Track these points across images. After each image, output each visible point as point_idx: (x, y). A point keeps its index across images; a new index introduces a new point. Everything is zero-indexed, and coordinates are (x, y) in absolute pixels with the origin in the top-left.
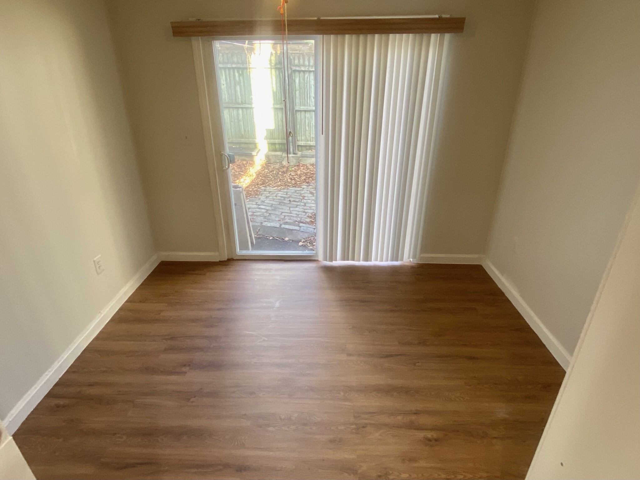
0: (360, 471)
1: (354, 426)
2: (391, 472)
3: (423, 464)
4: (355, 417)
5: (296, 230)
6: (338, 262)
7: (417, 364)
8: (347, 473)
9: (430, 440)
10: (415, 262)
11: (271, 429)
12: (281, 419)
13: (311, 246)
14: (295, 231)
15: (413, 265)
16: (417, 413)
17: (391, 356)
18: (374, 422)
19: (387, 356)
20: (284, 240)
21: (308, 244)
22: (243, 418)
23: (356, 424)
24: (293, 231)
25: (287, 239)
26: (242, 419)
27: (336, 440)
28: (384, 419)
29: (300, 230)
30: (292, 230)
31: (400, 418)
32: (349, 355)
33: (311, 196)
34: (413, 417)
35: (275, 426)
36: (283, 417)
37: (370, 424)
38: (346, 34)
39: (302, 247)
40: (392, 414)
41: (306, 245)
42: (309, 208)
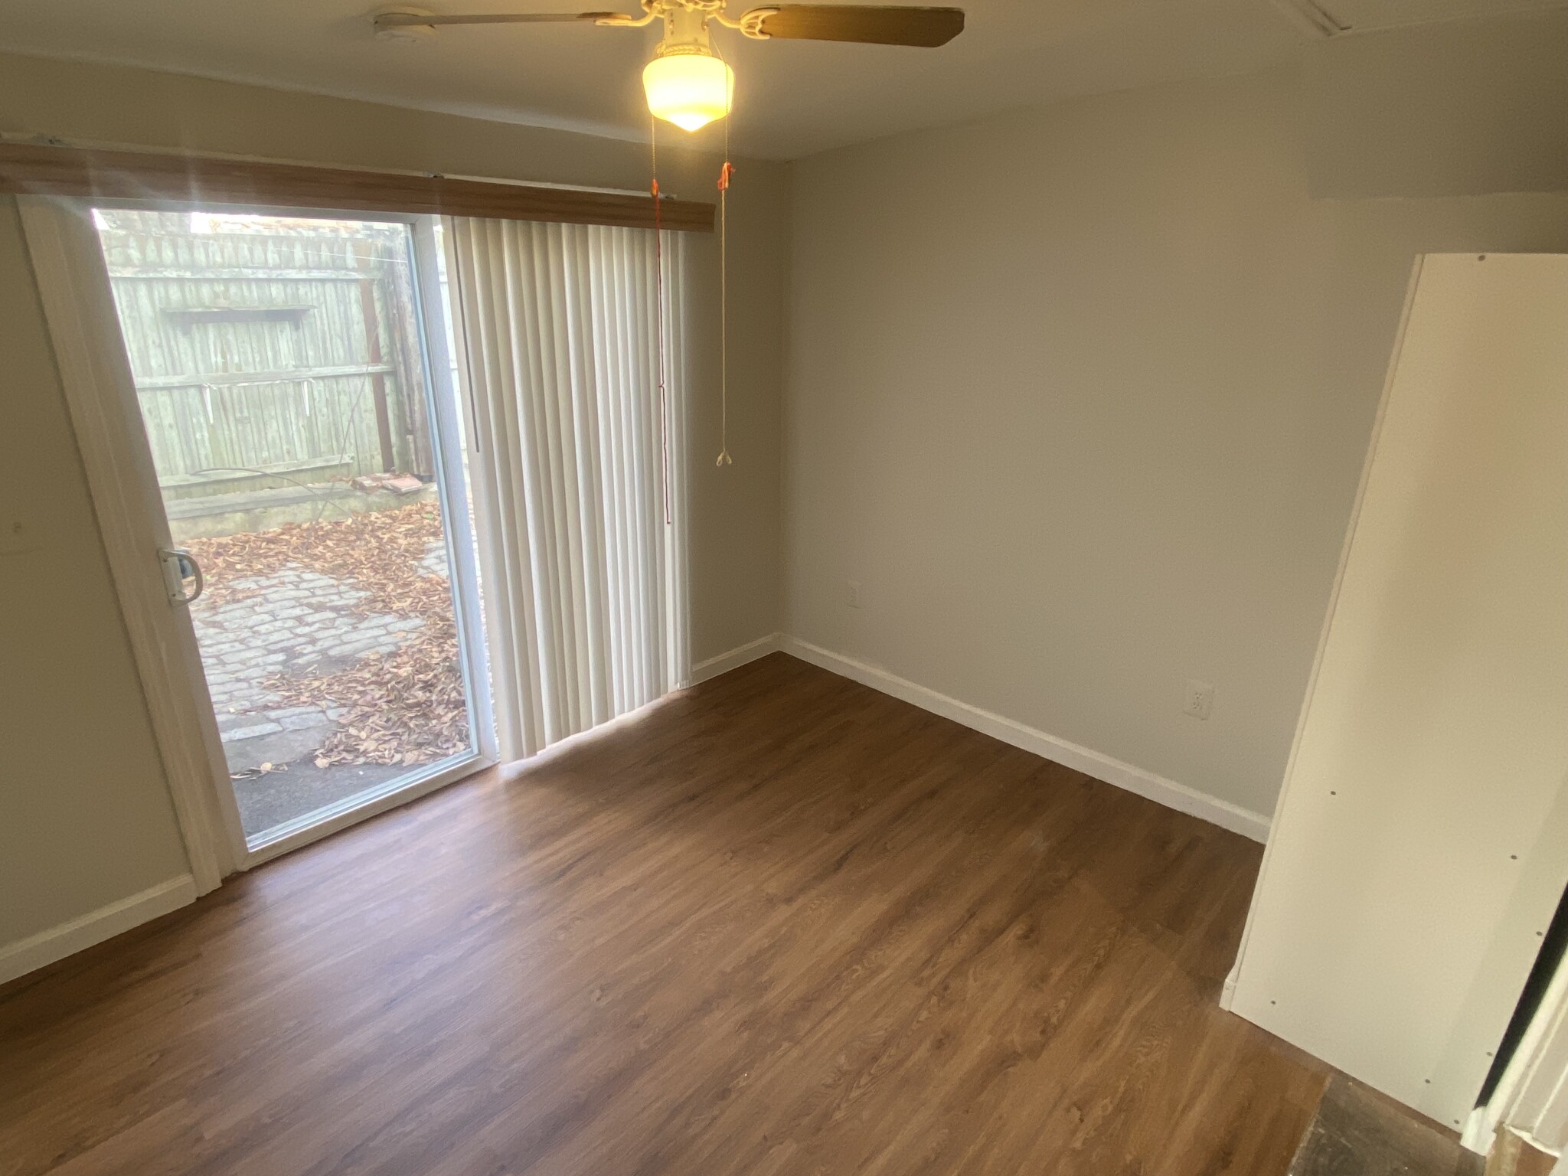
0: (1019, 1049)
1: (934, 1000)
2: (1046, 1014)
3: (1058, 972)
4: (919, 984)
5: (275, 733)
6: (552, 749)
7: (889, 847)
8: (1009, 1067)
9: (1026, 937)
10: (685, 688)
11: (838, 1115)
12: (828, 1086)
13: (357, 757)
14: (273, 738)
15: (685, 693)
16: (972, 914)
17: (844, 858)
18: (948, 970)
19: (839, 864)
20: (259, 772)
21: (344, 754)
22: (770, 1148)
23: (931, 994)
24: (268, 740)
25: (267, 767)
26: (771, 1152)
27: (941, 1040)
28: (950, 956)
29: (284, 730)
30: (262, 737)
31: (964, 937)
32: (789, 900)
33: (217, 633)
34: (976, 924)
35: (839, 1105)
36: (830, 1081)
37: (947, 977)
38: (502, 218)
39: (334, 768)
40: (951, 941)
41: (341, 759)
42: (239, 666)
